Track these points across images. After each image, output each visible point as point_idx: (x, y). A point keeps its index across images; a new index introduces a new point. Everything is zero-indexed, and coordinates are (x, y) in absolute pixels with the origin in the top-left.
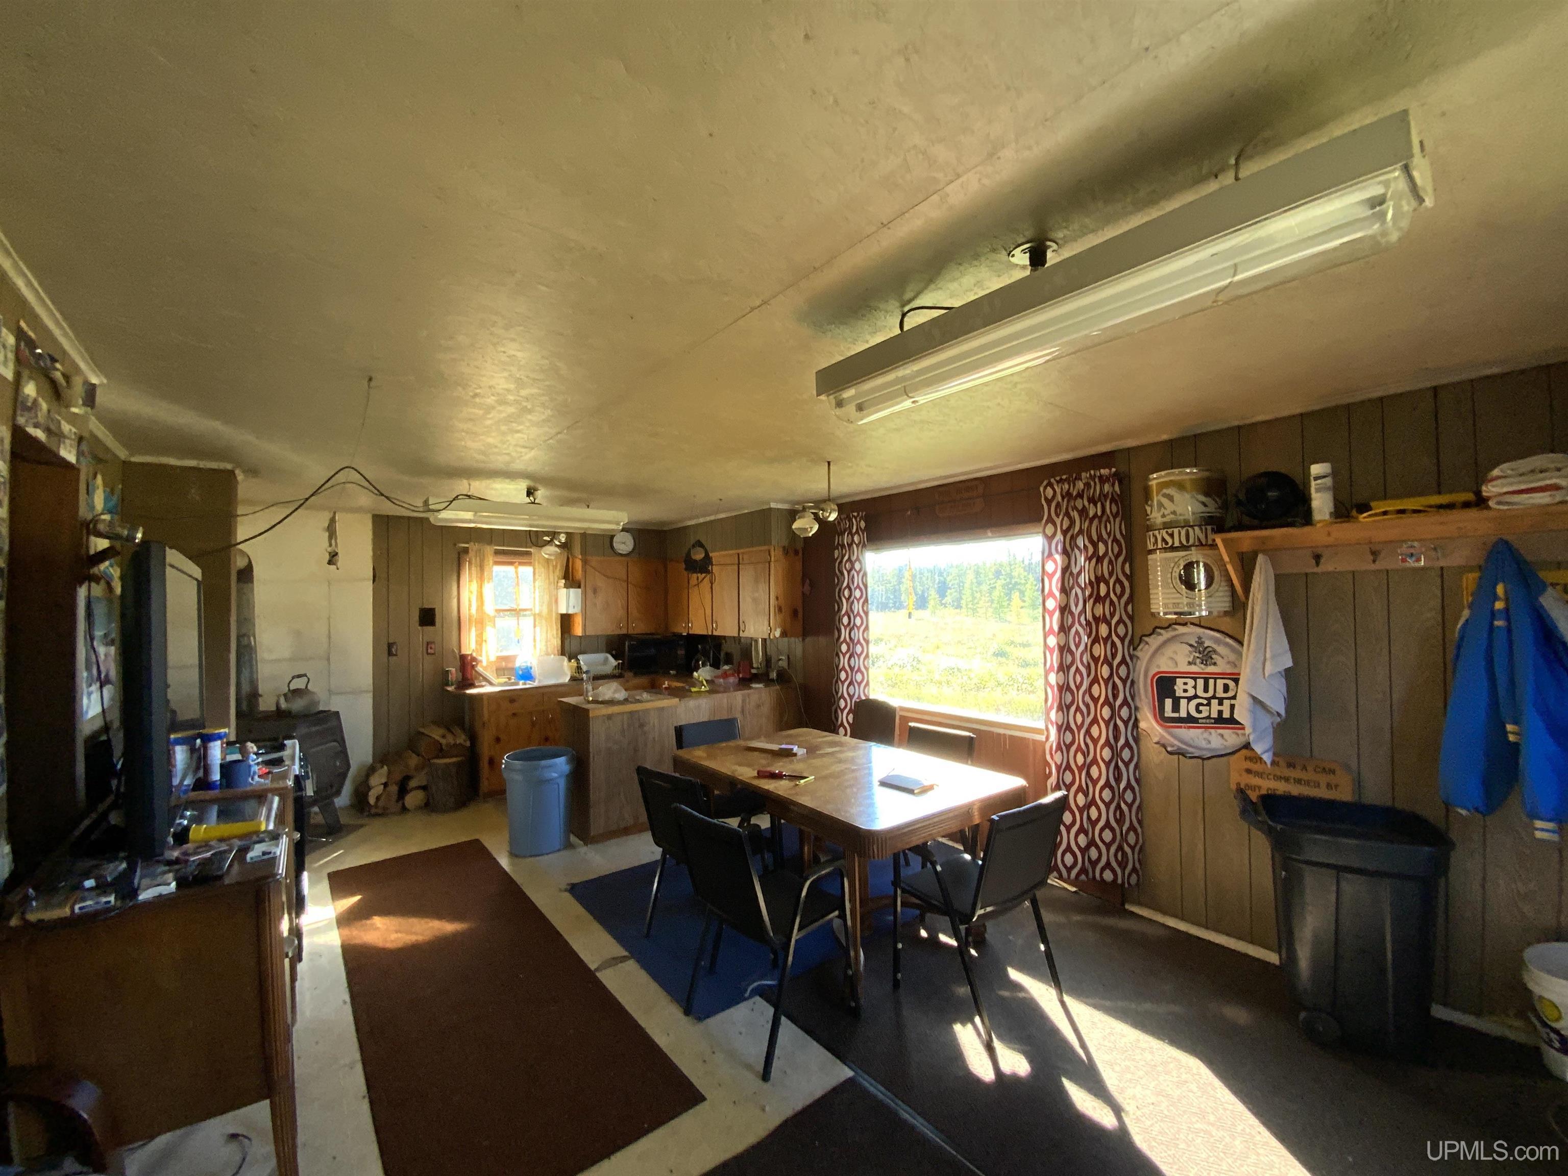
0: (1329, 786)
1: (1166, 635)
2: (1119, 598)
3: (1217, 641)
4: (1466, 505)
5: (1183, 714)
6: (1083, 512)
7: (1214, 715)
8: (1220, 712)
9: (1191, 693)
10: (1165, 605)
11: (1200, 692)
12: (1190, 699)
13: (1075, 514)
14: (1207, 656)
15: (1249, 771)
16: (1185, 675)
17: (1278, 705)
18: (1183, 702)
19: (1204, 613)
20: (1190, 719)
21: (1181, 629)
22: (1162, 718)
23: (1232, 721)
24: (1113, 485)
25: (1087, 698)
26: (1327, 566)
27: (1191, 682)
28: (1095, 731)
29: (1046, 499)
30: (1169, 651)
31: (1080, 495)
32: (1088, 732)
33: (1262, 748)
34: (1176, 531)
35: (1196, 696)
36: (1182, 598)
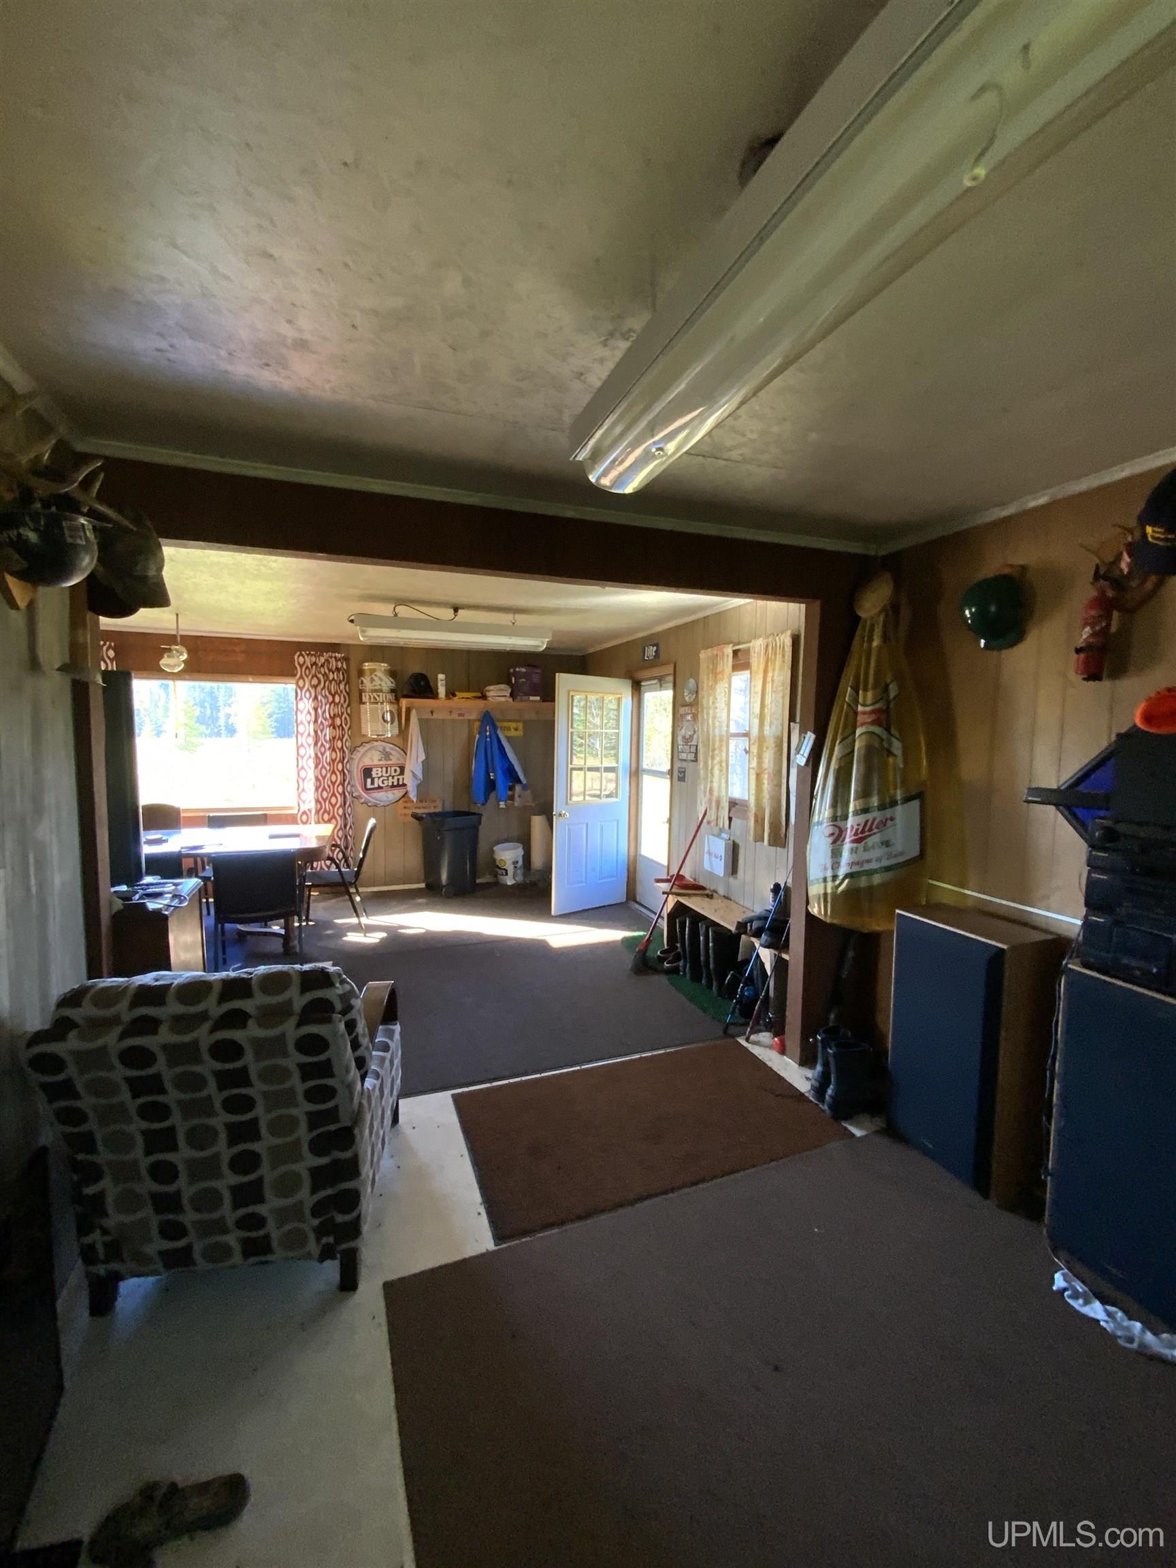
0: (435, 807)
1: (368, 746)
2: (346, 725)
3: (392, 749)
4: (479, 698)
5: (376, 785)
6: (325, 675)
7: (390, 784)
8: (393, 783)
9: (380, 775)
10: (372, 731)
11: (384, 774)
12: (379, 778)
13: (320, 676)
14: (387, 756)
15: (405, 808)
16: (377, 766)
17: (420, 775)
18: (376, 780)
19: (389, 735)
20: (380, 788)
21: (375, 743)
22: (366, 789)
23: (404, 785)
24: (342, 664)
25: (329, 783)
26: (435, 716)
27: (380, 770)
28: (333, 800)
29: (299, 664)
30: (369, 755)
31: (323, 666)
32: (330, 802)
33: (413, 796)
34: (381, 694)
35: (382, 776)
36: (379, 728)
